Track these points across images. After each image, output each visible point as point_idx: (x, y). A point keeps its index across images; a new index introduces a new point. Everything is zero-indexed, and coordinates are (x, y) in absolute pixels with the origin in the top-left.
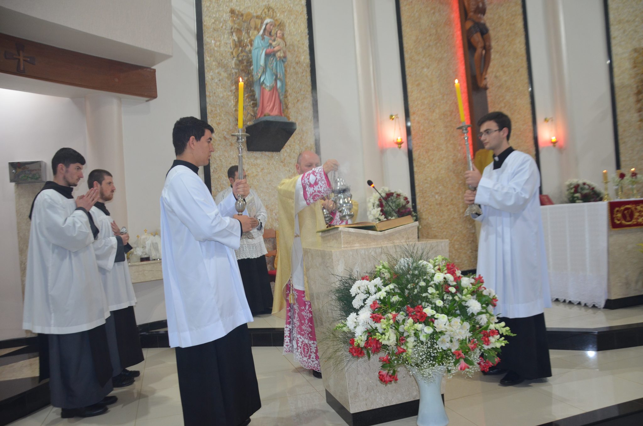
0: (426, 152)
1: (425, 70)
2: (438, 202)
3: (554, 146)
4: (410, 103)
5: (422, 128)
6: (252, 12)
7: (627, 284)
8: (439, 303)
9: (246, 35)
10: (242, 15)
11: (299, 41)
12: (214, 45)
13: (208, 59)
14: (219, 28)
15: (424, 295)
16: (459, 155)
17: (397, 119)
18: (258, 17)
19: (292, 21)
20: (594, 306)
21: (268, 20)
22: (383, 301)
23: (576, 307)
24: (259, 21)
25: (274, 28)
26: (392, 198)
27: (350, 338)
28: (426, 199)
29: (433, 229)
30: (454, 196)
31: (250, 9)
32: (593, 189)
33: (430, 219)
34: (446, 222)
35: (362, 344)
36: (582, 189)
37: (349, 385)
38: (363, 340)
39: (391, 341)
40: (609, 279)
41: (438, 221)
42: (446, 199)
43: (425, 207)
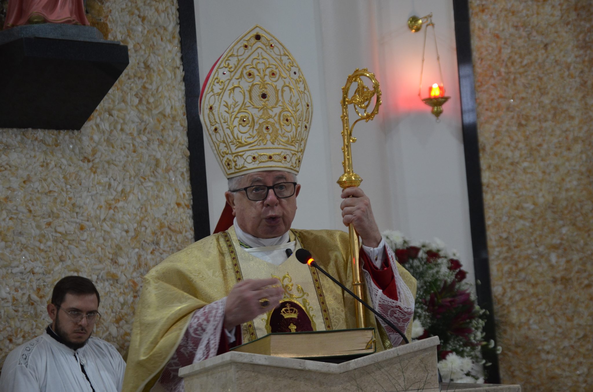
0: (520, 125)
2: (558, 276)
5: (506, 52)
17: (430, 27)
26: (416, 263)
28: (520, 266)
29: (543, 356)
33: (535, 327)
34: (585, 336)
41: (559, 330)
42: (584, 264)
43: (519, 289)
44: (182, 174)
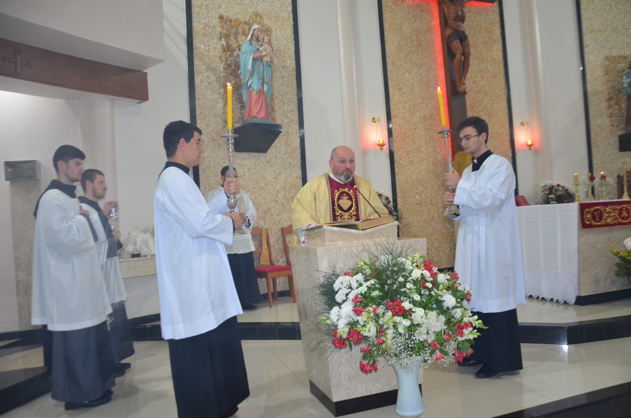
0: (407, 154)
1: (407, 75)
2: (418, 202)
3: (530, 149)
4: (392, 107)
5: (403, 130)
6: (240, 18)
7: (597, 281)
8: (417, 297)
9: (235, 40)
10: (231, 21)
11: (285, 46)
12: (203, 49)
13: (198, 63)
14: (208, 34)
15: (403, 290)
16: (439, 157)
17: (379, 121)
18: (246, 23)
19: (279, 27)
20: (565, 302)
21: (255, 26)
22: (365, 296)
23: (548, 303)
24: (246, 27)
25: (261, 34)
27: (333, 330)
28: (407, 199)
29: (413, 228)
30: (433, 196)
31: (238, 15)
32: (567, 190)
33: (411, 219)
34: (426, 222)
35: (345, 336)
36: (557, 190)
37: (332, 375)
38: (345, 332)
39: (371, 333)
40: (579, 277)
41: (418, 220)
42: (426, 199)
43: (406, 207)
44: (299, 168)
